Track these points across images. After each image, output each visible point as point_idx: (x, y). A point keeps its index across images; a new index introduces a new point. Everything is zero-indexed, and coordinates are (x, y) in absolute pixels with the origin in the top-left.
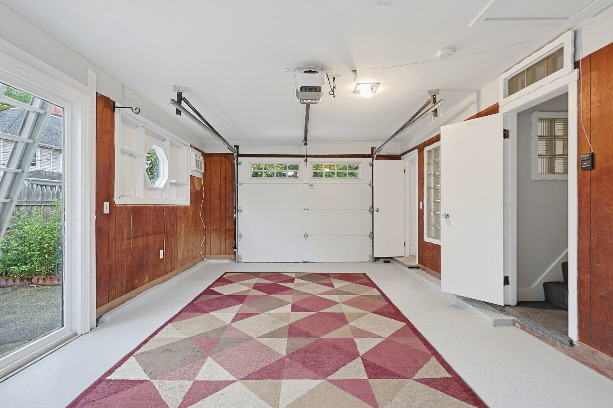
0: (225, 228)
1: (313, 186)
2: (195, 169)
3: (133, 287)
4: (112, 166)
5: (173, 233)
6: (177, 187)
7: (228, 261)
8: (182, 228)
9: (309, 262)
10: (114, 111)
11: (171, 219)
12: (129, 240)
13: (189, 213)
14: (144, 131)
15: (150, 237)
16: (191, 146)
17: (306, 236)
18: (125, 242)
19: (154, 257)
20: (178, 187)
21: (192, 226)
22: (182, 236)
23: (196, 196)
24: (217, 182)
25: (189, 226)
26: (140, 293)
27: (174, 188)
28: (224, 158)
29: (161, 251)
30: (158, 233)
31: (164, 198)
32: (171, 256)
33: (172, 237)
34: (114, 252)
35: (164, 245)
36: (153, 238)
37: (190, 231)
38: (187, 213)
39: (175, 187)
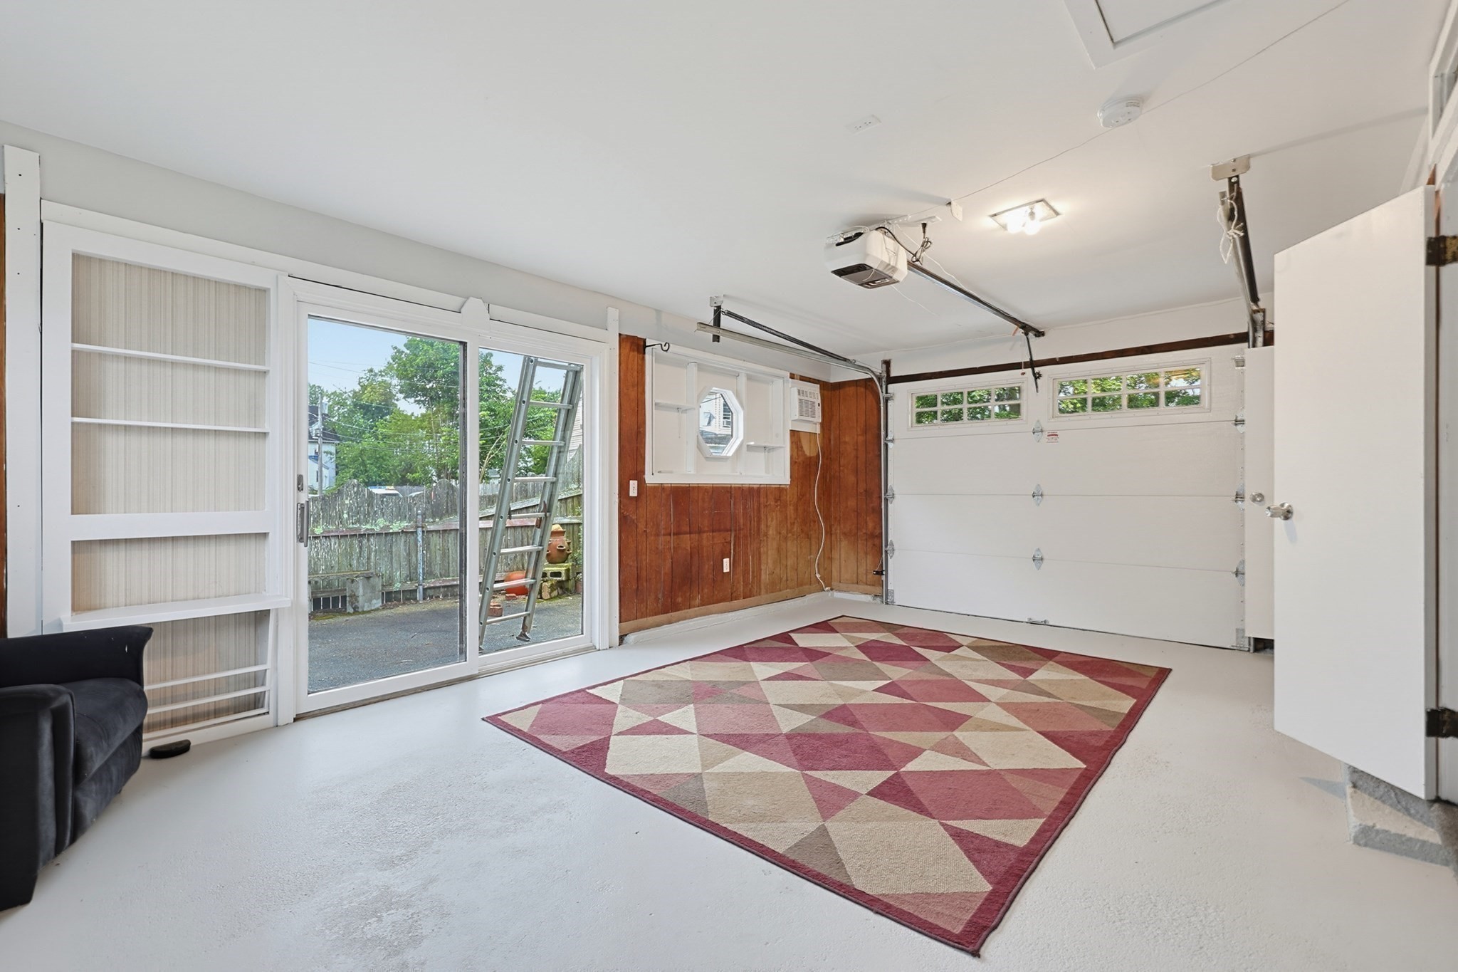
0: (864, 531)
1: (1057, 435)
2: (797, 418)
3: (674, 607)
4: (641, 429)
5: (750, 533)
6: (766, 453)
7: (869, 598)
8: (772, 525)
9: (1045, 623)
10: (644, 353)
11: (745, 508)
12: (669, 537)
13: (788, 498)
14: (695, 369)
15: (705, 535)
16: (792, 376)
17: (1038, 560)
18: (661, 539)
19: (712, 567)
20: (768, 452)
21: (794, 523)
22: (770, 540)
23: (802, 466)
24: (851, 439)
25: (789, 522)
26: (685, 619)
27: (761, 456)
28: (863, 390)
29: (726, 561)
30: (719, 530)
31: (738, 474)
32: (746, 572)
33: (749, 539)
34: (644, 550)
35: (732, 551)
36: (711, 538)
37: (788, 531)
38: (782, 499)
39: (763, 454)
